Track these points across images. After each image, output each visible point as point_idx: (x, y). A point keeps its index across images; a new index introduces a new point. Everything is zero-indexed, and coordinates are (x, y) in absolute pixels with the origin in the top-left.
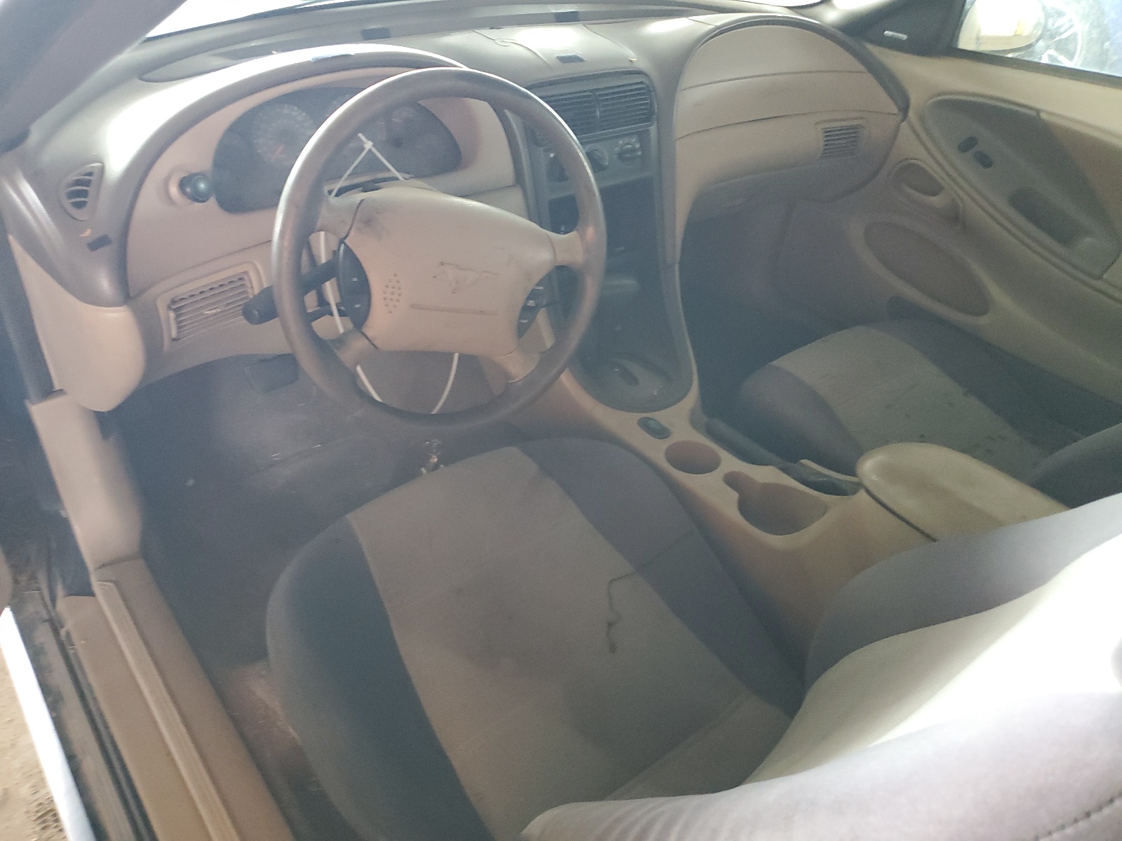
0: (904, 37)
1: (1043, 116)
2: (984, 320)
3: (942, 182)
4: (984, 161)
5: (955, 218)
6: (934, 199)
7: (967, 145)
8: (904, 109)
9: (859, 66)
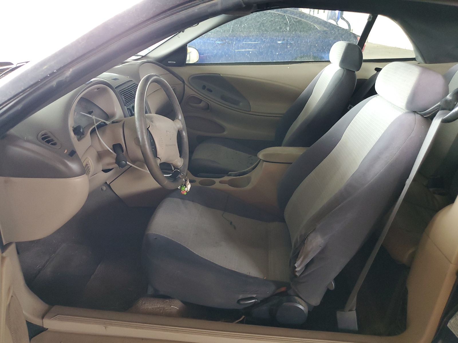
0: (175, 62)
1: (221, 75)
2: (225, 133)
3: (201, 99)
4: (210, 91)
5: (208, 108)
6: (201, 104)
7: (204, 87)
8: (184, 82)
9: (168, 72)
